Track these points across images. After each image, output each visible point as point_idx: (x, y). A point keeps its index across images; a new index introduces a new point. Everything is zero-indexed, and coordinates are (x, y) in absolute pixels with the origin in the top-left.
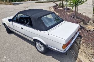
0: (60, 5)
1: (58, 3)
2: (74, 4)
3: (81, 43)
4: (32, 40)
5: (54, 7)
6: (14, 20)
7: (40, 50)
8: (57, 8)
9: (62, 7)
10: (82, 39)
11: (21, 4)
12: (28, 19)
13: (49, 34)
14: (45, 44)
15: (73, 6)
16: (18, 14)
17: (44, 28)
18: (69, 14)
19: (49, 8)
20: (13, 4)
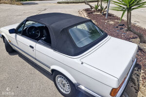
0: (96, 7)
1: (94, 4)
2: (125, 7)
3: (141, 79)
4: (50, 71)
5: (87, 10)
6: (19, 30)
7: (62, 90)
8: (92, 13)
9: (100, 11)
10: (142, 71)
11: (34, 4)
12: (44, 31)
13: (82, 63)
14: (74, 81)
15: (123, 10)
16: (27, 20)
17: (72, 51)
18: (112, 23)
19: (79, 11)
20: (23, 4)
